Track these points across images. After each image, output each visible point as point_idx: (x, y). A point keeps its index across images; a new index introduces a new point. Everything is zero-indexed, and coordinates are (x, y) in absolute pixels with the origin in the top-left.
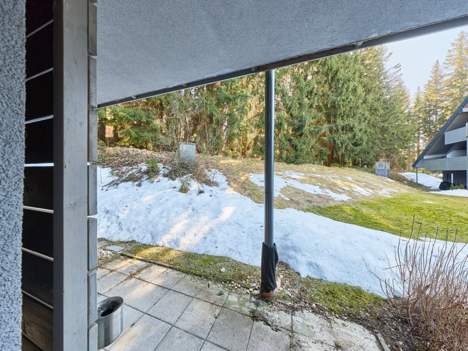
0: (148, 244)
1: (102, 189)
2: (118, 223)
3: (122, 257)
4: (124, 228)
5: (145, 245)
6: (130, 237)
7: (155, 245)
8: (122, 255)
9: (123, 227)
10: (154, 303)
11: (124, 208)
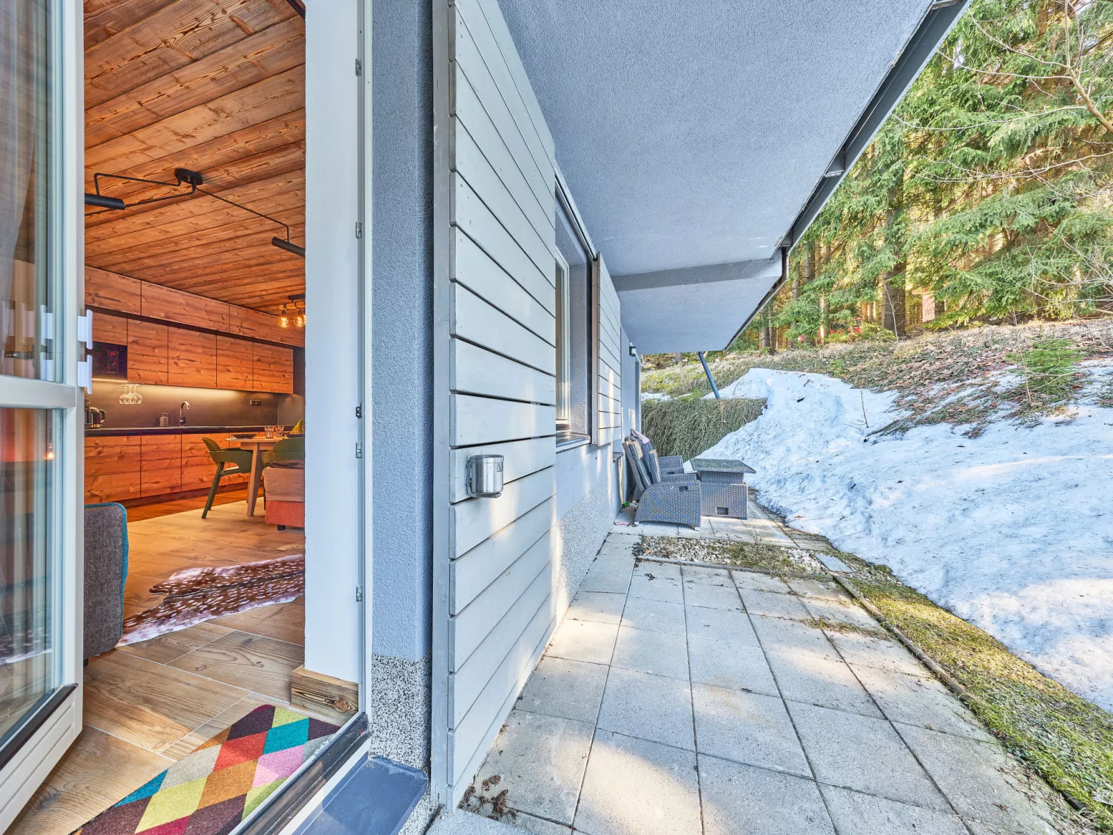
0: (922, 591)
1: (865, 441)
2: (867, 515)
3: (833, 585)
4: (876, 530)
5: (913, 590)
6: (881, 555)
7: (941, 603)
8: (835, 579)
9: (874, 527)
10: (816, 703)
11: (892, 484)
